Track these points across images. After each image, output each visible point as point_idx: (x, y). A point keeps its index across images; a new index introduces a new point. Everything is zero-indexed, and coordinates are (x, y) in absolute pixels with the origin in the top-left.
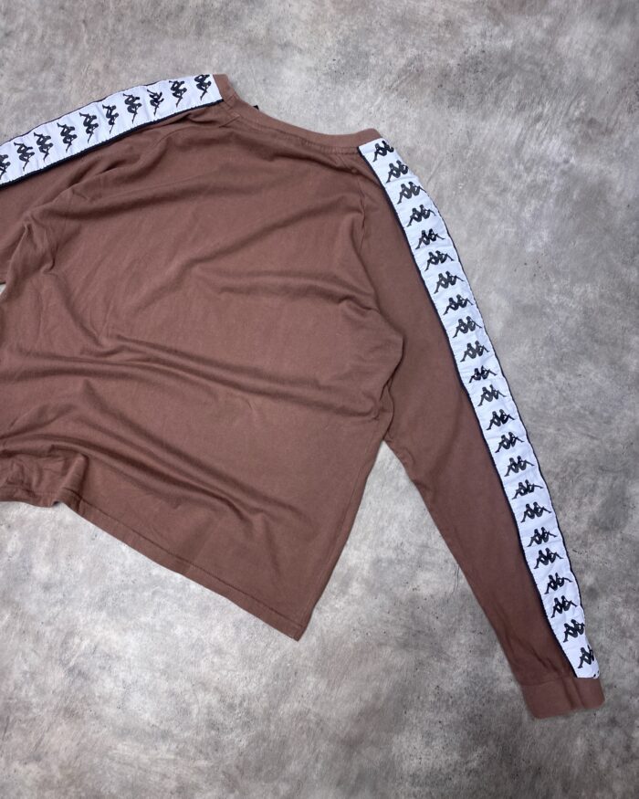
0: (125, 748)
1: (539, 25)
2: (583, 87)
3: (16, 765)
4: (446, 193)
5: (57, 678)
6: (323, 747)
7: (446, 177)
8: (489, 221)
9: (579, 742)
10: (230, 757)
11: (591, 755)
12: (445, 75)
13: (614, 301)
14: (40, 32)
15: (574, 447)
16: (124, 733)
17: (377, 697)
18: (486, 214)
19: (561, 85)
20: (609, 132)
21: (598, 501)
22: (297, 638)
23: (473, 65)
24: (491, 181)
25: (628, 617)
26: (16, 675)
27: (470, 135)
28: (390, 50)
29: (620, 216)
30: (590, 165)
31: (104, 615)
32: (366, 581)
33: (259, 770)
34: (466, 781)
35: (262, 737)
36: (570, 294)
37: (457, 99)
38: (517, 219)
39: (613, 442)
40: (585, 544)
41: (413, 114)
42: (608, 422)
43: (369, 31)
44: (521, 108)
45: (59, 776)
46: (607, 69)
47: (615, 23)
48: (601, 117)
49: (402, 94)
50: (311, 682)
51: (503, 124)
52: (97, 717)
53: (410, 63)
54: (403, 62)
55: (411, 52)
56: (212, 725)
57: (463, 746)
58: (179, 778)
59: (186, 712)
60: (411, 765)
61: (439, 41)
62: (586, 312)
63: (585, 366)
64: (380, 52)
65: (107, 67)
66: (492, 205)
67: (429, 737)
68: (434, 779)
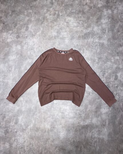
0: (70, 120)
1: (91, 28)
2: (98, 34)
3: (59, 126)
5: (60, 114)
6: (93, 113)
7: (86, 47)
9: (121, 104)
10: (83, 118)
12: (83, 36)
13: (108, 55)
14: (38, 43)
15: (110, 72)
16: (70, 118)
17: (97, 106)
20: (102, 37)
21: (114, 77)
23: (86, 34)
24: (91, 46)
25: (122, 88)
26: (56, 115)
27: (87, 41)
28: (76, 35)
29: (106, 46)
30: (101, 41)
31: (63, 105)
32: (92, 93)
33: (87, 118)
34: (110, 112)
35: (86, 114)
36: (104, 55)
37: (85, 38)
38: (95, 49)
39: (113, 70)
40: (114, 82)
41: (81, 41)
42: (112, 68)
43: (73, 34)
44: (92, 37)
45: (64, 126)
46: (100, 31)
47: (99, 26)
48: (101, 36)
49: (79, 39)
50: (89, 106)
51: (91, 40)
52: (66, 117)
53: (79, 36)
55: (78, 35)
56: (80, 114)
57: (109, 108)
58: (78, 122)
59: (76, 114)
60: (103, 112)
61: (81, 33)
62: (106, 57)
63: (108, 62)
64: (75, 36)
65: (46, 45)
66: (92, 48)
67: (104, 108)
68: (107, 113)
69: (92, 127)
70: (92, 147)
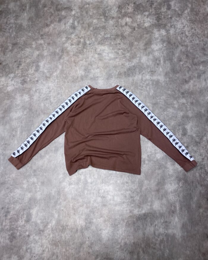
0: (117, 208)
1: (137, 60)
2: (148, 66)
3: (98, 220)
4: (133, 91)
5: (99, 199)
6: (153, 193)
7: (132, 88)
8: (142, 93)
9: (197, 174)
10: (137, 202)
11: (200, 176)
12: (125, 72)
13: (168, 97)
14: (55, 89)
15: (173, 123)
16: (116, 205)
17: (159, 180)
18: (141, 91)
19: (145, 67)
20: (155, 72)
21: (181, 131)
22: (140, 174)
23: (129, 69)
24: (140, 86)
25: (195, 149)
26: (92, 202)
27: (133, 80)
28: (115, 72)
29: (163, 84)
30: (155, 78)
31: (104, 184)
32: (148, 160)
33: (143, 202)
34: (181, 189)
35: (141, 196)
36: (161, 99)
37: (129, 75)
38: (147, 91)
39: (179, 120)
40: (182, 139)
41: (123, 80)
42: (176, 117)
43: (110, 70)
44: (140, 73)
45: (107, 218)
46: (151, 63)
47: (149, 55)
48: (153, 70)
49: (119, 78)
50: (146, 182)
51: (138, 77)
52: (110, 204)
53: (119, 73)
54: (117, 73)
55: (118, 71)
56: (131, 197)
57: (177, 183)
58: (129, 210)
59: (126, 196)
60: (170, 190)
61: (122, 68)
62: (165, 101)
63: (168, 110)
64: (113, 73)
65: (69, 91)
66: (142, 90)
67: (171, 184)
68: (175, 191)
69: (153, 216)
70: (156, 251)
